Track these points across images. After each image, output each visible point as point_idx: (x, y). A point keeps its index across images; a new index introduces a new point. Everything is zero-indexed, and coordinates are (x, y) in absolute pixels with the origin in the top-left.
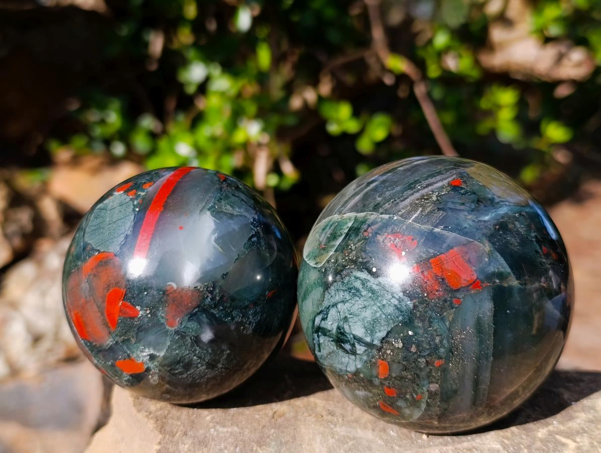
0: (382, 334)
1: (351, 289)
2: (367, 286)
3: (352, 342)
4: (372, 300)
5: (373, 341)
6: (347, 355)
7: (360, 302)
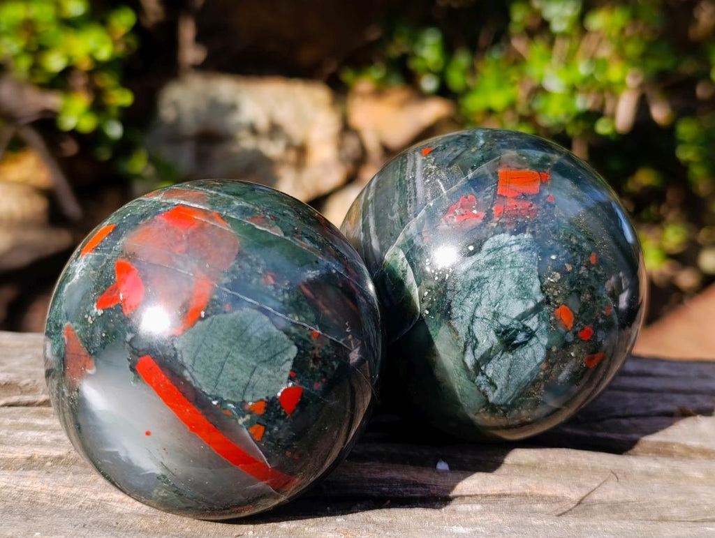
0: (537, 284)
1: (472, 286)
2: (482, 266)
3: (521, 327)
4: (499, 269)
5: (536, 300)
6: (527, 346)
7: (491, 285)
